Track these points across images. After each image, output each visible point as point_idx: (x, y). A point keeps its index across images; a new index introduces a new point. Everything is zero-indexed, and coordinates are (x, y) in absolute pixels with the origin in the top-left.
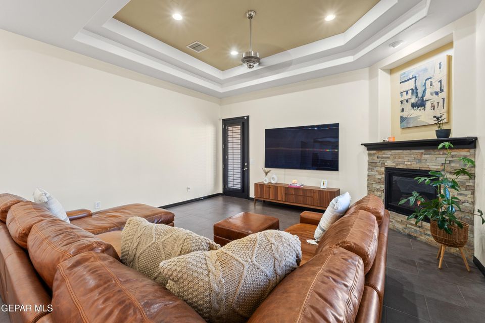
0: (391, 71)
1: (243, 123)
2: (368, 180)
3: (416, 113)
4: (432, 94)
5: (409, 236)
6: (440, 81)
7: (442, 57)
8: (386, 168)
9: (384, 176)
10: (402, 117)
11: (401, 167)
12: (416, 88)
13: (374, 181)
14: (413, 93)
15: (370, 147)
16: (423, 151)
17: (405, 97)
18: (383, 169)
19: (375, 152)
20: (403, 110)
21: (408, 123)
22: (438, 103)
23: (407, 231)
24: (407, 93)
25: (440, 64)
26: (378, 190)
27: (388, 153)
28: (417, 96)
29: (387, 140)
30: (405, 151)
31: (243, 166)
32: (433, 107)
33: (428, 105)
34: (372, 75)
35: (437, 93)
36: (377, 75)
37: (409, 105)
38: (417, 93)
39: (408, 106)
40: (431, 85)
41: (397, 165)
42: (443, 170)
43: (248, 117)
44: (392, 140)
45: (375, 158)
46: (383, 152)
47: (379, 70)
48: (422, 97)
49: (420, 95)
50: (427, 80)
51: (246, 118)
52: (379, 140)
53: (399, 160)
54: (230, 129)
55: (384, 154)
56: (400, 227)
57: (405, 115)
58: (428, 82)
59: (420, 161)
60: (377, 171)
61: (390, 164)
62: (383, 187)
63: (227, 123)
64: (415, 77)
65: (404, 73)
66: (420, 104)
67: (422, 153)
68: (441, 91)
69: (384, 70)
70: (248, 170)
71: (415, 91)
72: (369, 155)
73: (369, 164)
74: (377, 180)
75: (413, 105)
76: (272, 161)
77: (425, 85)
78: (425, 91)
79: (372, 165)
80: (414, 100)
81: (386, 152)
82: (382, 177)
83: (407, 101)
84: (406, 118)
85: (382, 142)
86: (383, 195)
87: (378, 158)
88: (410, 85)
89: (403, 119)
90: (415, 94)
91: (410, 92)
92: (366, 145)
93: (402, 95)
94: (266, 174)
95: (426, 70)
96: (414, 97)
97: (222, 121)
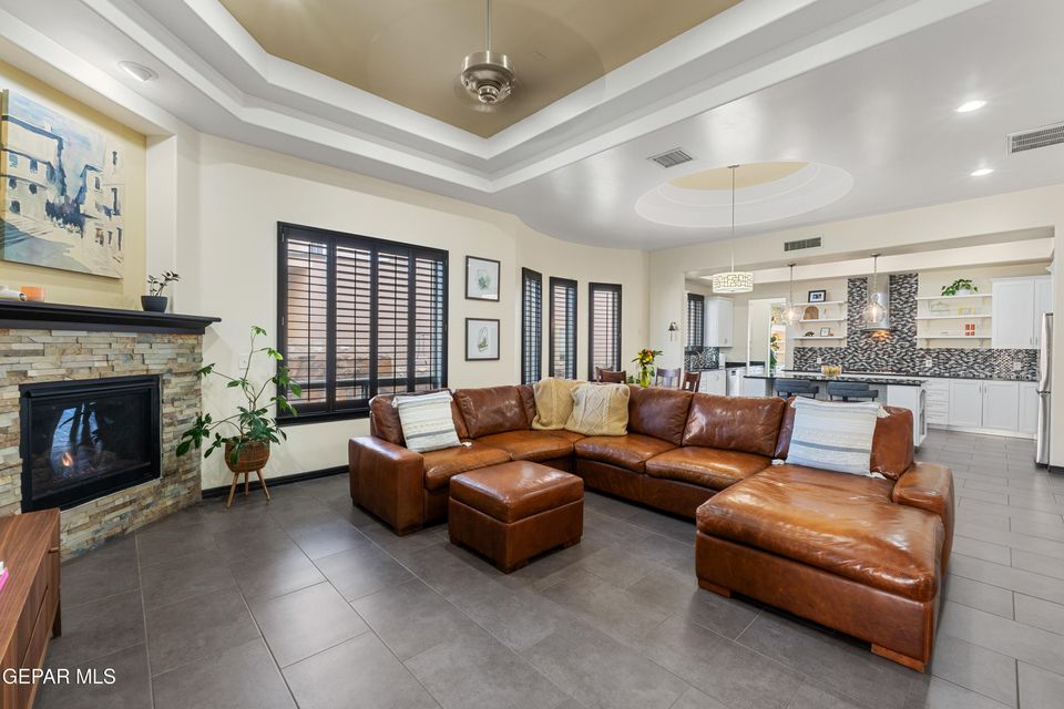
3: (57, 232)
4: (96, 206)
6: (115, 191)
10: (10, 227)
11: (82, 375)
12: (62, 170)
14: (51, 176)
16: (135, 335)
20: (17, 206)
21: (34, 252)
22: (110, 233)
24: (36, 165)
25: (115, 153)
27: (36, 339)
28: (63, 191)
32: (99, 238)
33: (89, 226)
35: (108, 212)
38: (64, 183)
39: (34, 205)
40: (97, 186)
42: (169, 371)
48: (77, 201)
49: (72, 194)
50: (87, 167)
58: (90, 175)
64: (59, 139)
65: (24, 102)
66: (70, 216)
68: (116, 211)
71: (57, 174)
75: (52, 210)
77: (83, 176)
78: (82, 189)
80: (53, 196)
82: (12, 420)
83: (34, 189)
84: (25, 236)
88: (45, 148)
89: (15, 235)
90: (58, 184)
91: (44, 168)
93: (16, 162)
95: (86, 142)
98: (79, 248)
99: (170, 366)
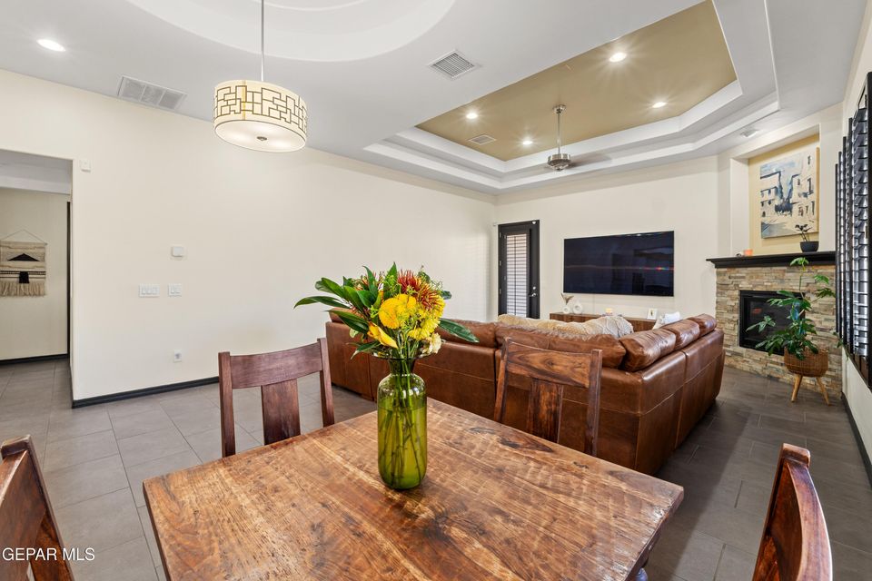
0: (750, 160)
1: (531, 230)
2: (717, 308)
3: (780, 218)
4: (799, 195)
5: (770, 377)
6: (809, 180)
7: (810, 149)
8: (742, 292)
9: (737, 302)
10: (763, 224)
11: (759, 289)
12: (781, 187)
13: (725, 309)
14: (776, 193)
15: (720, 263)
17: (767, 197)
18: (737, 293)
19: (725, 270)
20: (764, 214)
21: (771, 231)
22: (807, 207)
23: (767, 372)
24: (770, 192)
25: (809, 158)
26: (730, 321)
27: (743, 272)
28: (782, 197)
29: (742, 254)
30: (764, 269)
31: (530, 291)
32: (801, 212)
33: (795, 209)
34: (722, 167)
35: (805, 195)
36: (729, 167)
37: (772, 208)
38: (782, 193)
39: (770, 210)
40: (799, 184)
41: (755, 286)
42: (809, 291)
43: (538, 222)
44: (748, 254)
45: (726, 277)
46: (737, 269)
47: (732, 160)
48: (788, 198)
49: (785, 196)
50: (793, 177)
51: (534, 223)
52: (732, 255)
53: (758, 280)
54: (510, 239)
55: (738, 272)
56: (758, 367)
57: (767, 220)
58: (795, 180)
59: (782, 281)
60: (728, 296)
61: (745, 285)
62: (736, 316)
63: (505, 230)
64: (780, 172)
65: (766, 166)
66: (786, 208)
67: (784, 271)
68: (811, 192)
69: (740, 159)
70: (538, 296)
71: (779, 190)
72: (718, 274)
73: (718, 287)
74: (729, 308)
75: (778, 209)
76: (574, 283)
77: (791, 183)
78: (791, 190)
79: (722, 288)
80: (777, 202)
81: (740, 269)
82: (736, 303)
83: (770, 203)
84: (768, 225)
85: (735, 256)
86: (737, 327)
87: (730, 278)
88: (773, 182)
89: (764, 226)
90: (780, 194)
91: (773, 191)
92: (713, 261)
93: (763, 195)
94: (567, 300)
95: (792, 164)
96: (778, 197)
97: (497, 227)
98: (789, 222)
99: (810, 287)
